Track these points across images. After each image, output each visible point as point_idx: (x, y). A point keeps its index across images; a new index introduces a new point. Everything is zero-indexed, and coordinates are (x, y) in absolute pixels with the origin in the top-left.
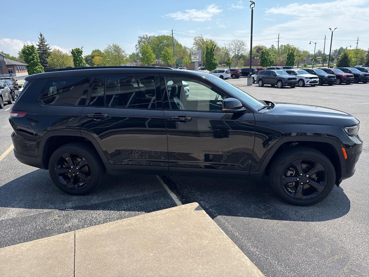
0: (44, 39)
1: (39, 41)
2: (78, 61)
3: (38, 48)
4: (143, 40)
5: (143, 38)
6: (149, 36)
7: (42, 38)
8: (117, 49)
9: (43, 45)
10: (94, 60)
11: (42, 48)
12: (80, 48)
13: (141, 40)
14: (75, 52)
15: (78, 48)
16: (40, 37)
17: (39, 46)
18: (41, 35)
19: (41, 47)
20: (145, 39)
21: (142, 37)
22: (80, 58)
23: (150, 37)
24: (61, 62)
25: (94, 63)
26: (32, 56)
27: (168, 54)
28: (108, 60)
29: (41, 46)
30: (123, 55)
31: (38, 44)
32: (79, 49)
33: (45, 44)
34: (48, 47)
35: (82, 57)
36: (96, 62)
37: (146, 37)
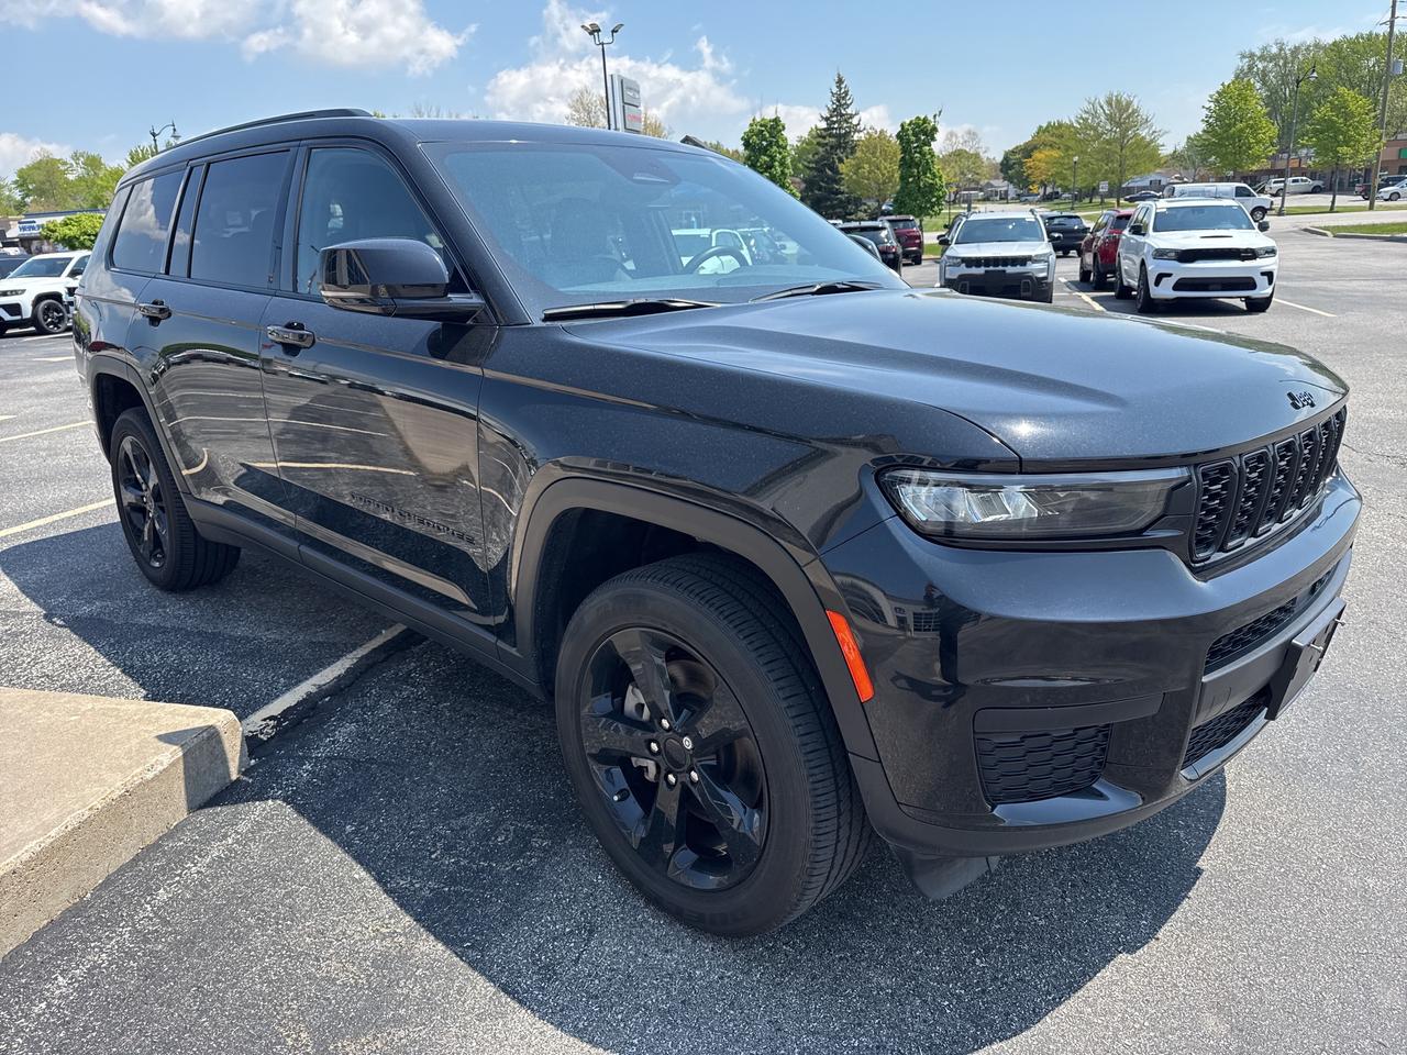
0: (847, 95)
1: (830, 104)
2: (917, 165)
3: (824, 129)
4: (1260, 66)
5: (1262, 58)
6: (1291, 46)
7: (843, 91)
8: (1122, 114)
9: (842, 115)
10: (1029, 162)
11: (836, 126)
12: (930, 118)
13: (1250, 68)
14: (910, 132)
15: (922, 117)
16: (835, 90)
17: (827, 119)
18: (840, 81)
19: (834, 123)
20: (1273, 58)
21: (1258, 53)
22: (923, 155)
23: (1296, 51)
24: (883, 175)
25: (1029, 175)
26: (769, 156)
27: (1348, 116)
28: (1076, 159)
29: (835, 119)
30: (1144, 138)
31: (826, 114)
32: (925, 120)
33: (849, 111)
34: (855, 121)
35: (932, 154)
36: (1037, 172)
37: (1274, 50)
